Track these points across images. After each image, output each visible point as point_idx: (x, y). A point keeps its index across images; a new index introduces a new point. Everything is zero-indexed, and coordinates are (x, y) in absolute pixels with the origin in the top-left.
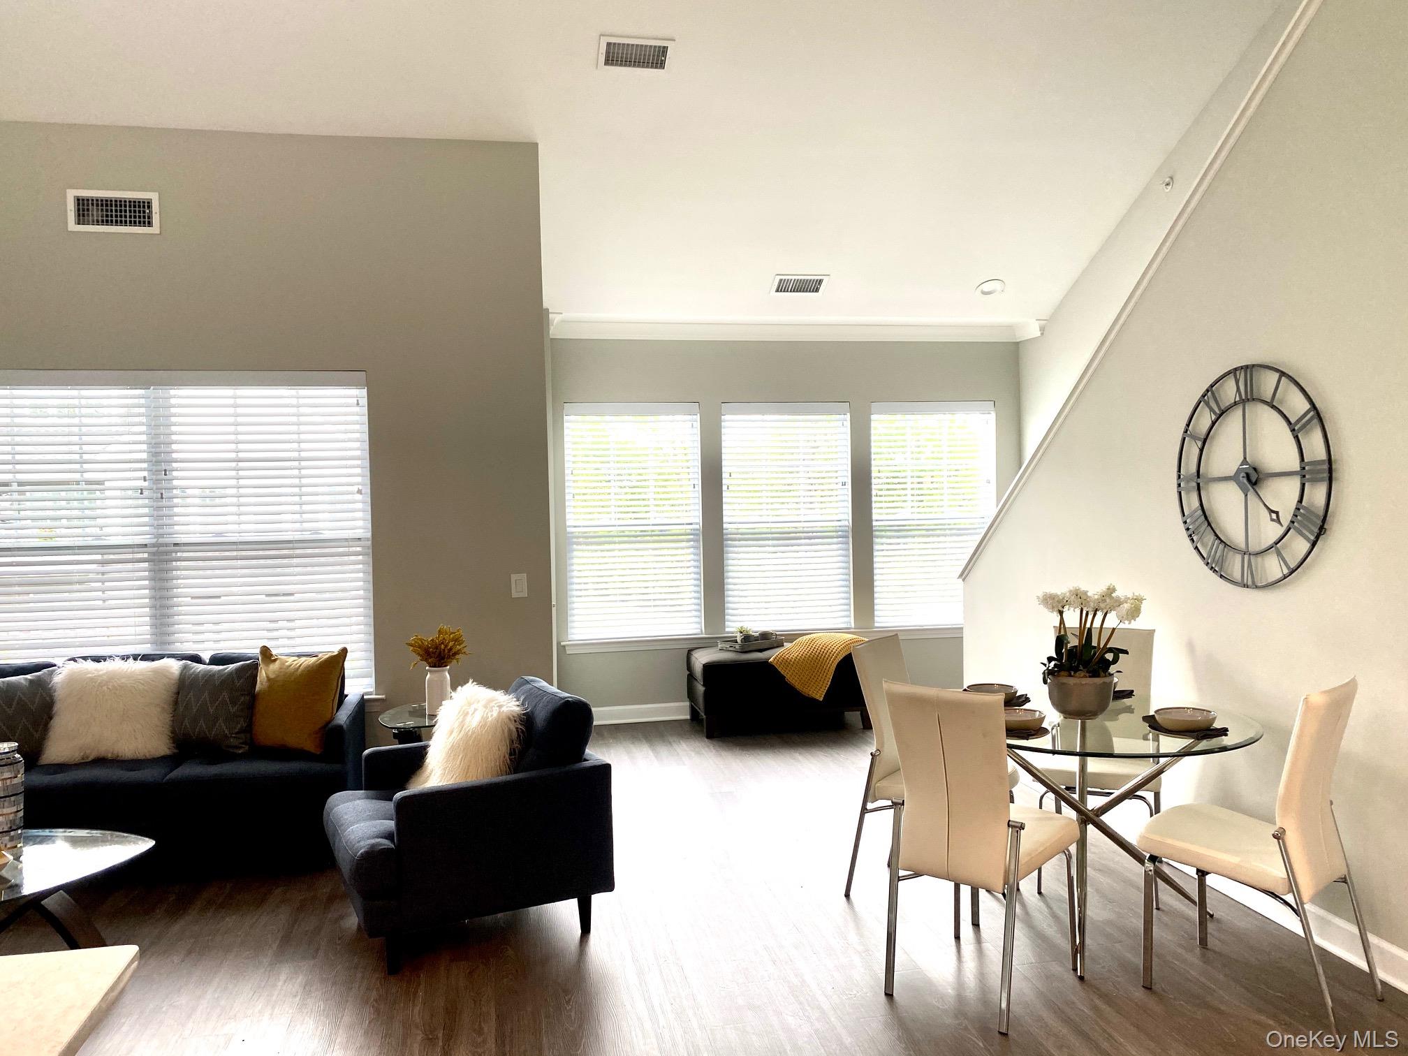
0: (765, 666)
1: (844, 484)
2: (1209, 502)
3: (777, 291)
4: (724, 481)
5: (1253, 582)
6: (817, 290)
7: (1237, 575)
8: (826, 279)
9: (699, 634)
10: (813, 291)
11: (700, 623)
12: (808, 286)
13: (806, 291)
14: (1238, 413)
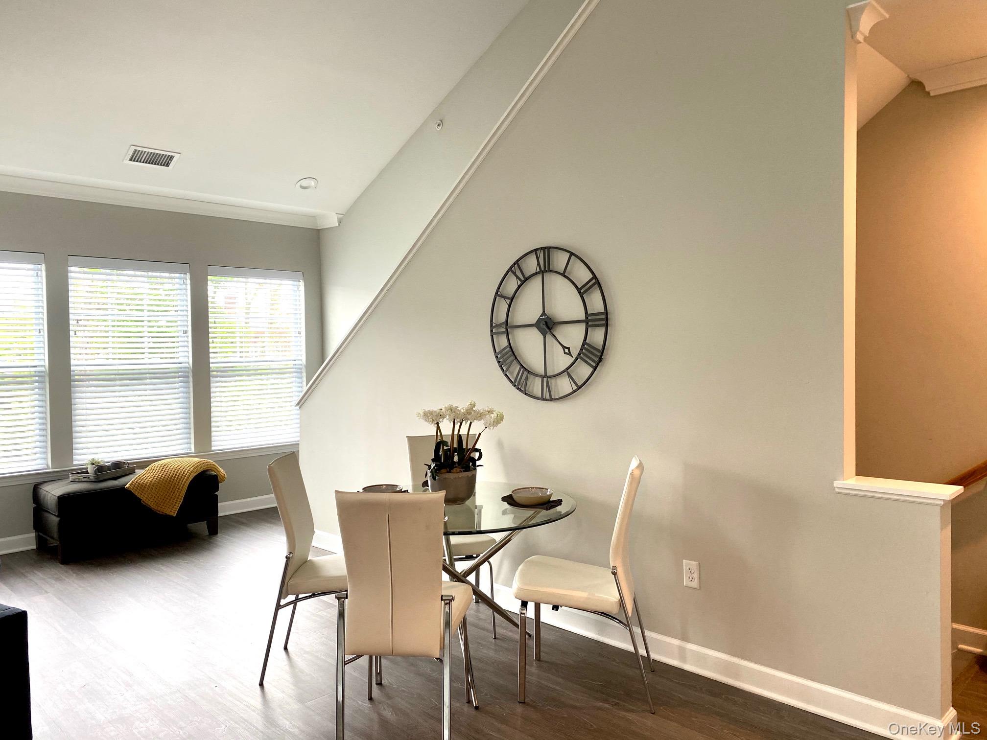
0: (122, 490)
1: (185, 332)
2: (515, 341)
3: (131, 160)
4: (71, 328)
5: (550, 396)
6: (168, 165)
7: (537, 391)
8: (177, 156)
9: (45, 469)
10: (164, 165)
11: (46, 459)
12: (160, 160)
13: (158, 164)
14: (538, 280)
